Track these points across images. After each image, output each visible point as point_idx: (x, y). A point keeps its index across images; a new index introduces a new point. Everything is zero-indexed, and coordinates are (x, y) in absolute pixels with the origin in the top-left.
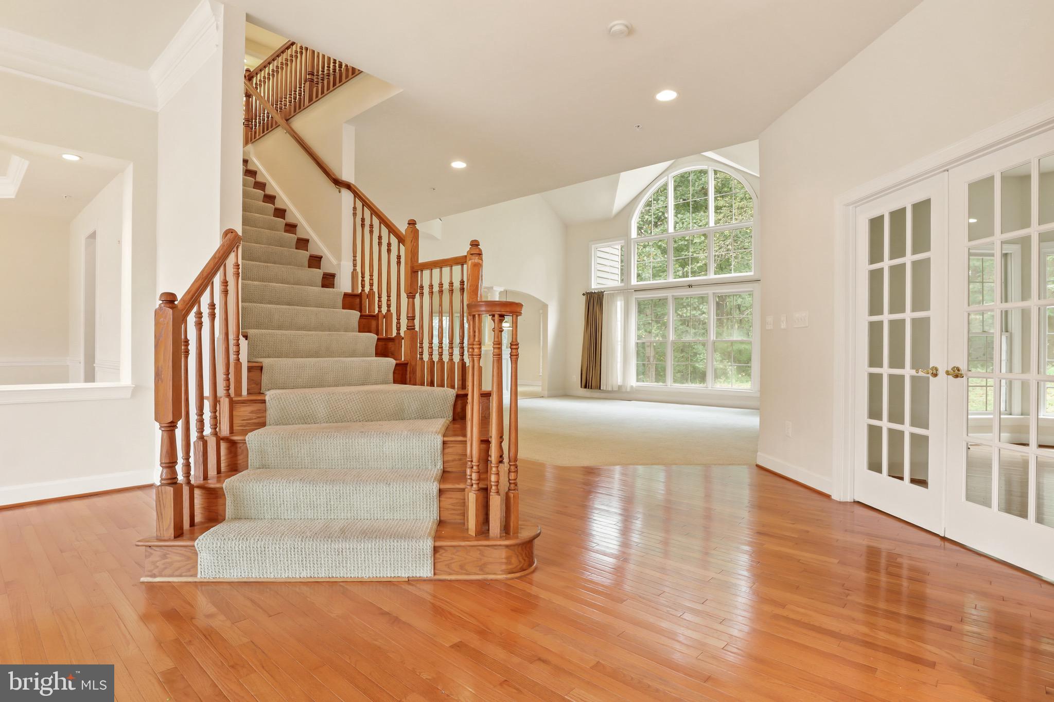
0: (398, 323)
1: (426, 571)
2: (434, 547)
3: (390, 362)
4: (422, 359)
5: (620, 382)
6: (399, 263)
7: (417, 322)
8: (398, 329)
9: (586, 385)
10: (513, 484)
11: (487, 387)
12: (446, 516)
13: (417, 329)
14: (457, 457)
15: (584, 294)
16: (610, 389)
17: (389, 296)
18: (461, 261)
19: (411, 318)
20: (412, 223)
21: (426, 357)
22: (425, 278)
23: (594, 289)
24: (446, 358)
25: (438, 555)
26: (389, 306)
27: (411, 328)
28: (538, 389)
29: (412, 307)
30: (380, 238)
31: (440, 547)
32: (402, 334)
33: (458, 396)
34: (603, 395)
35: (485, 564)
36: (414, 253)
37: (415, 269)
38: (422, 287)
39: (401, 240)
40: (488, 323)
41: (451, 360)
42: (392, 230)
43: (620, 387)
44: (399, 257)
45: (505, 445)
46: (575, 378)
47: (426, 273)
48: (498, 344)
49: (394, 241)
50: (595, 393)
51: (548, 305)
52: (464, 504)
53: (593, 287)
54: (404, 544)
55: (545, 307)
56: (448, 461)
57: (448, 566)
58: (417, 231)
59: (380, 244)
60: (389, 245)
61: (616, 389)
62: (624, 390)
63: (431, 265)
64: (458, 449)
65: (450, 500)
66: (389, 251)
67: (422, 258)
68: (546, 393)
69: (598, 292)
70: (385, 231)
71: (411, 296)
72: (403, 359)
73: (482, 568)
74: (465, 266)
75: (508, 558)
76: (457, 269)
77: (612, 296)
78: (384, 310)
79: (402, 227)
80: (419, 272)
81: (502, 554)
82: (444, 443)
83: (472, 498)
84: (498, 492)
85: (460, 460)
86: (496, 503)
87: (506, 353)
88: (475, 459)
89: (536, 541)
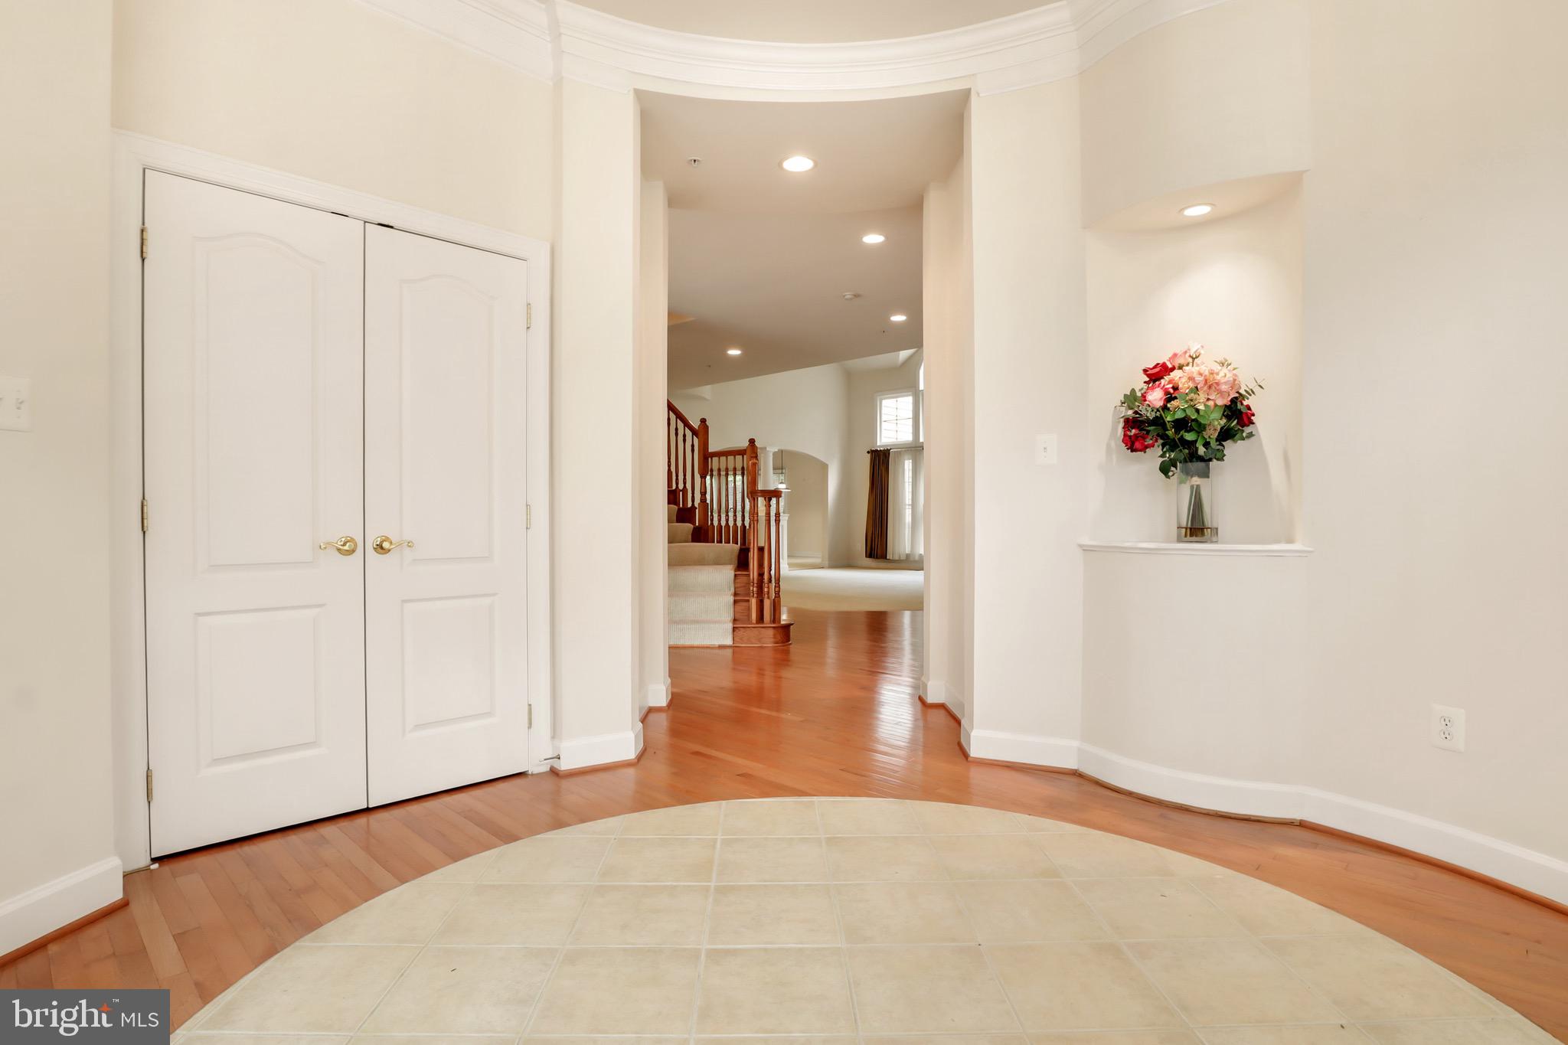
0: (693, 497)
1: (729, 641)
2: (734, 628)
3: (689, 526)
4: (712, 524)
5: (908, 551)
6: (693, 451)
7: (708, 497)
8: (693, 501)
9: (871, 554)
10: (778, 594)
11: (762, 543)
12: (737, 617)
13: (708, 501)
14: (742, 585)
15: (868, 452)
16: (897, 558)
17: (685, 475)
18: (741, 452)
19: (703, 494)
20: (703, 421)
21: (716, 523)
22: (714, 463)
23: (880, 446)
24: (731, 523)
25: (735, 633)
26: (685, 483)
27: (703, 500)
28: (818, 561)
29: (704, 484)
30: (677, 429)
31: (737, 628)
32: (696, 505)
33: (741, 550)
34: (889, 565)
35: (762, 638)
36: (704, 444)
37: (706, 456)
38: (712, 470)
39: (694, 432)
40: (761, 501)
41: (735, 524)
42: (686, 424)
43: (908, 556)
44: (693, 446)
45: (773, 572)
46: (860, 545)
47: (715, 459)
48: (768, 514)
49: (689, 433)
50: (881, 563)
51: (827, 465)
52: (749, 609)
53: (878, 444)
54: (717, 625)
55: (824, 467)
56: (738, 588)
57: (741, 639)
58: (707, 427)
59: (677, 434)
60: (684, 436)
61: (903, 557)
62: (912, 559)
63: (719, 454)
64: (744, 579)
65: (742, 606)
66: (684, 441)
67: (712, 449)
68: (826, 563)
69: (884, 450)
70: (681, 425)
71: (703, 477)
72: (697, 524)
73: (759, 640)
74: (745, 456)
75: (774, 635)
76: (738, 457)
77: (899, 453)
78: (681, 486)
79: (696, 424)
80: (710, 459)
81: (771, 632)
82: (735, 575)
83: (754, 602)
84: (768, 598)
85: (744, 586)
86: (767, 603)
87: (773, 519)
88: (755, 582)
89: (792, 627)
